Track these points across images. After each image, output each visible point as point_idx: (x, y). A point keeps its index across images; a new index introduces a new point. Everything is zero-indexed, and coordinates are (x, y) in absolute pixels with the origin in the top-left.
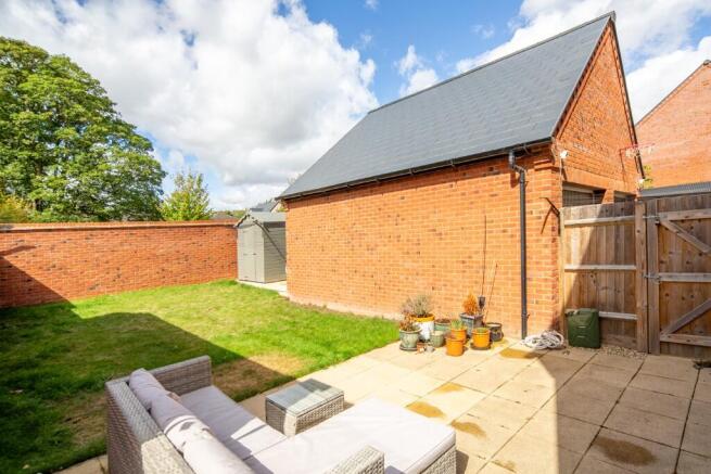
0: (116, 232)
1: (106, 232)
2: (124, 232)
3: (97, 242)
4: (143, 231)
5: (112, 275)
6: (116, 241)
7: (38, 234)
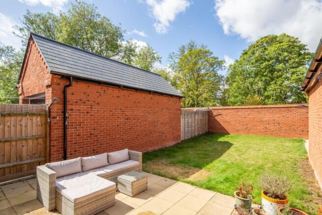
0: (246, 110)
1: (243, 110)
2: (250, 110)
3: (240, 113)
4: (258, 110)
5: (245, 127)
6: (246, 113)
7: (223, 110)
